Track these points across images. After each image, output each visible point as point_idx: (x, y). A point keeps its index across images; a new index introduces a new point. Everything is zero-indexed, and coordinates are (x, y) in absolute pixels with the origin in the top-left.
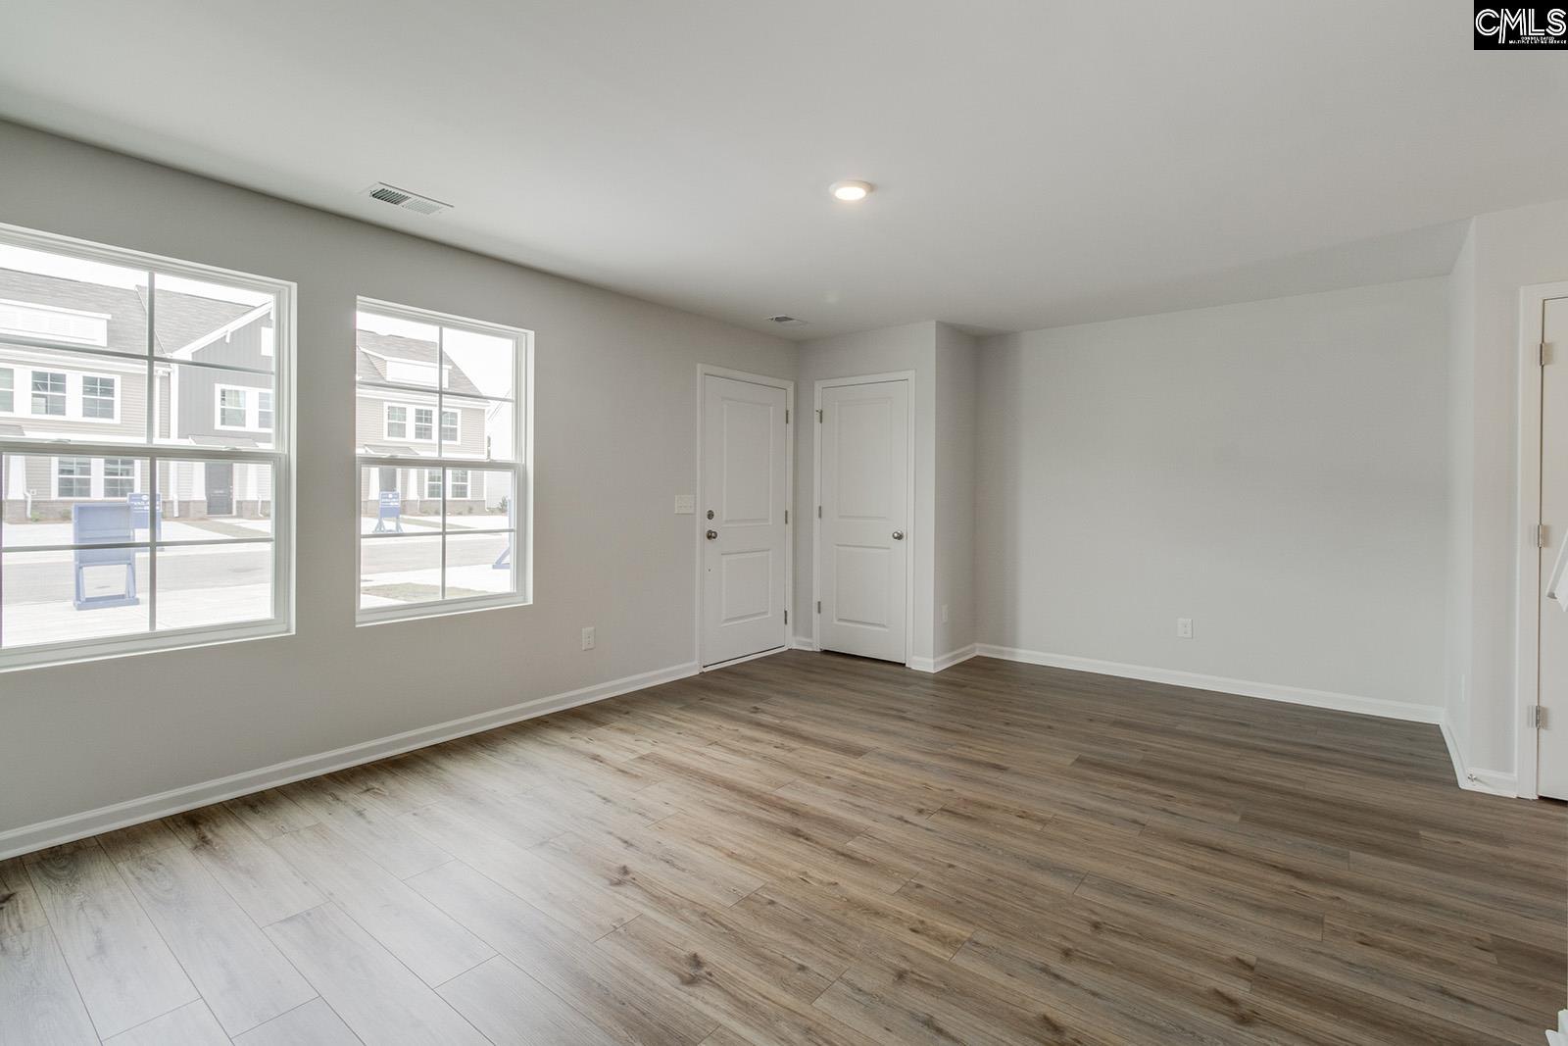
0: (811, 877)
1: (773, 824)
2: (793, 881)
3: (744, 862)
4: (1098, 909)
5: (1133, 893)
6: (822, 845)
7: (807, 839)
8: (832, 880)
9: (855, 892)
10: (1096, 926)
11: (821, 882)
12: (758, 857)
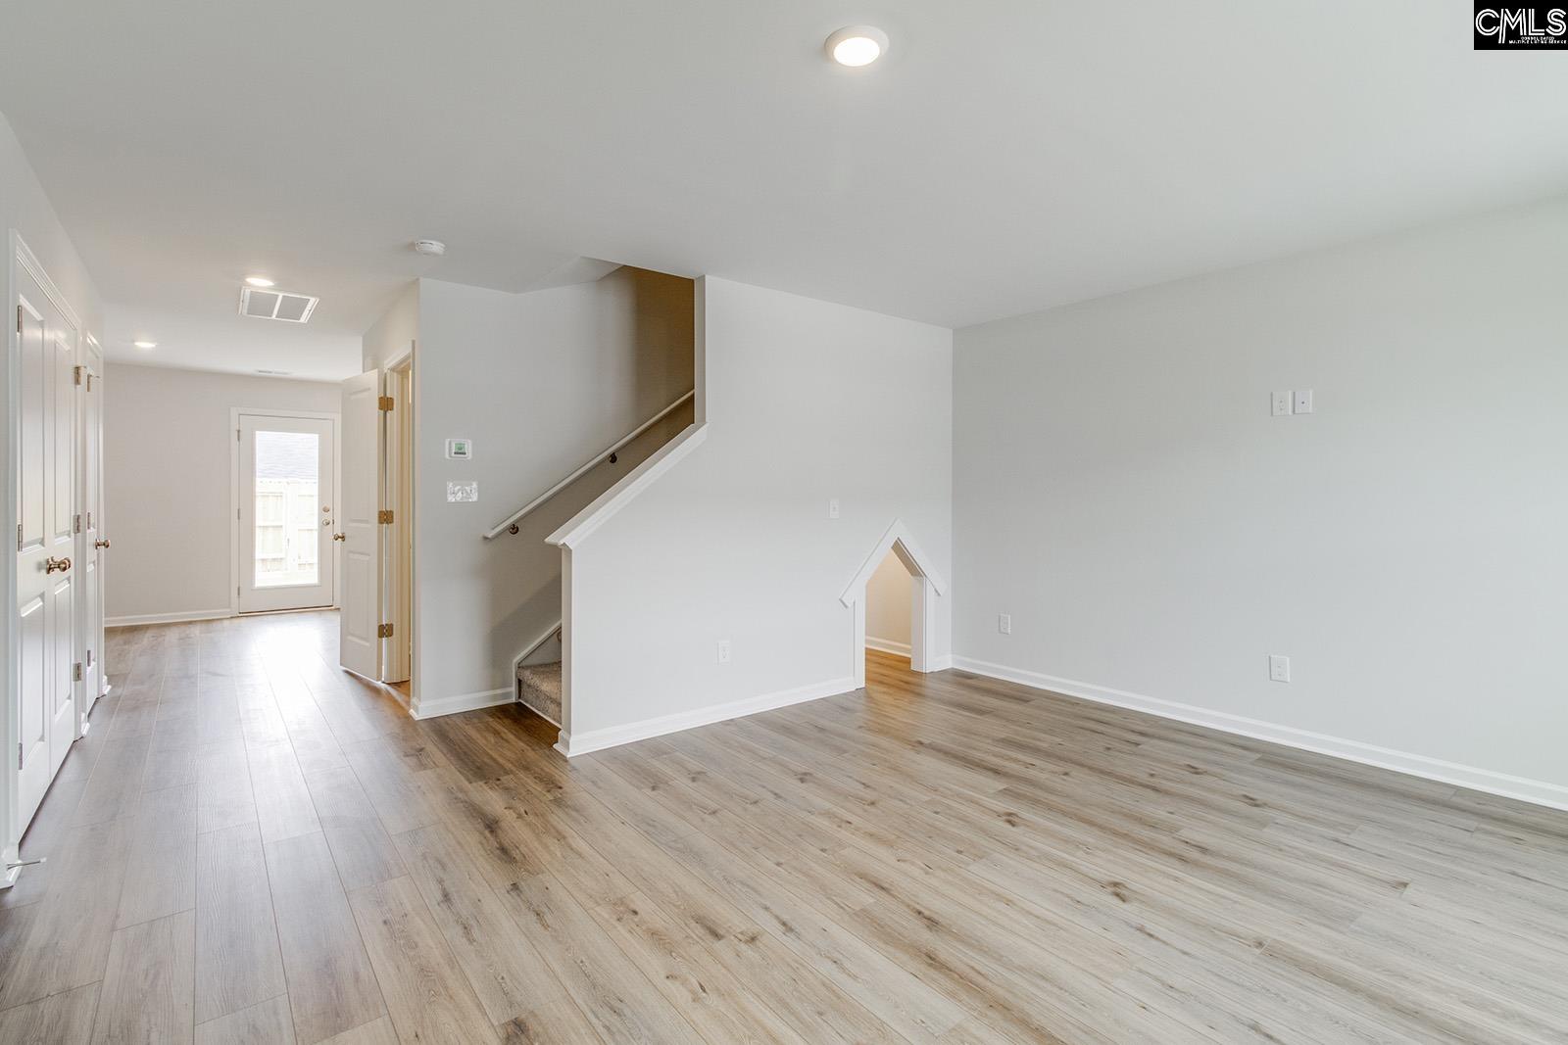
0: (922, 869)
1: (962, 941)
2: (939, 867)
3: (993, 892)
6: (903, 902)
7: (920, 913)
8: (902, 864)
9: (883, 852)
11: (913, 864)
12: (977, 896)
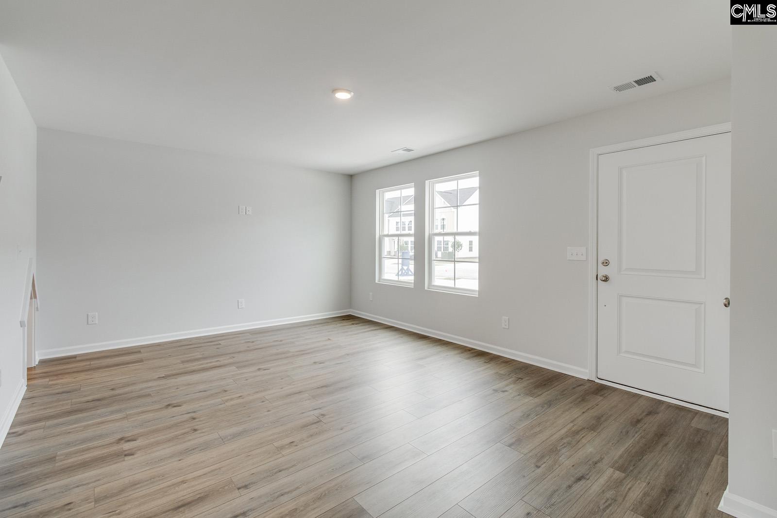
4: (202, 435)
5: (197, 449)
10: (195, 430)
